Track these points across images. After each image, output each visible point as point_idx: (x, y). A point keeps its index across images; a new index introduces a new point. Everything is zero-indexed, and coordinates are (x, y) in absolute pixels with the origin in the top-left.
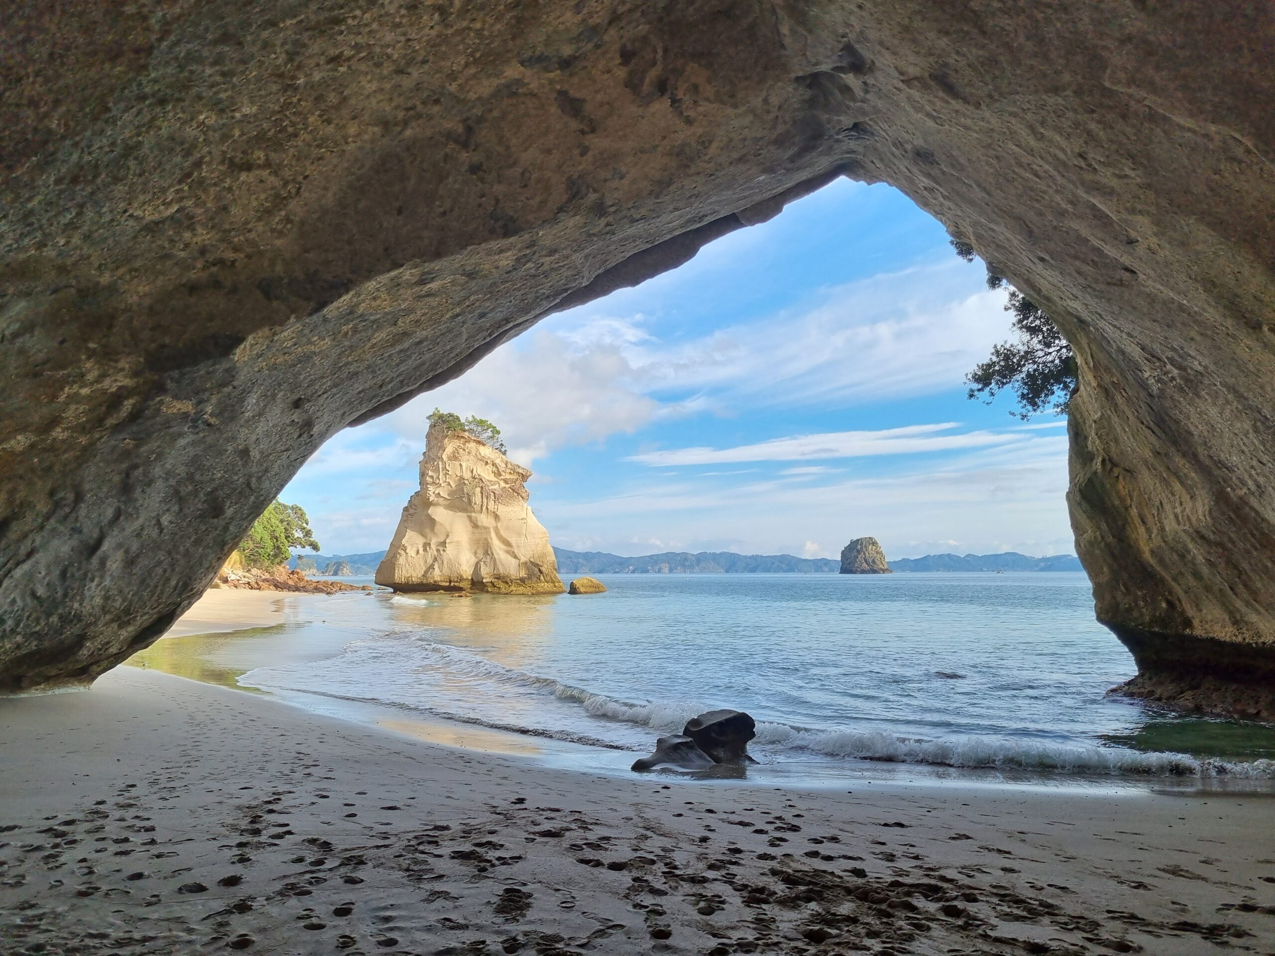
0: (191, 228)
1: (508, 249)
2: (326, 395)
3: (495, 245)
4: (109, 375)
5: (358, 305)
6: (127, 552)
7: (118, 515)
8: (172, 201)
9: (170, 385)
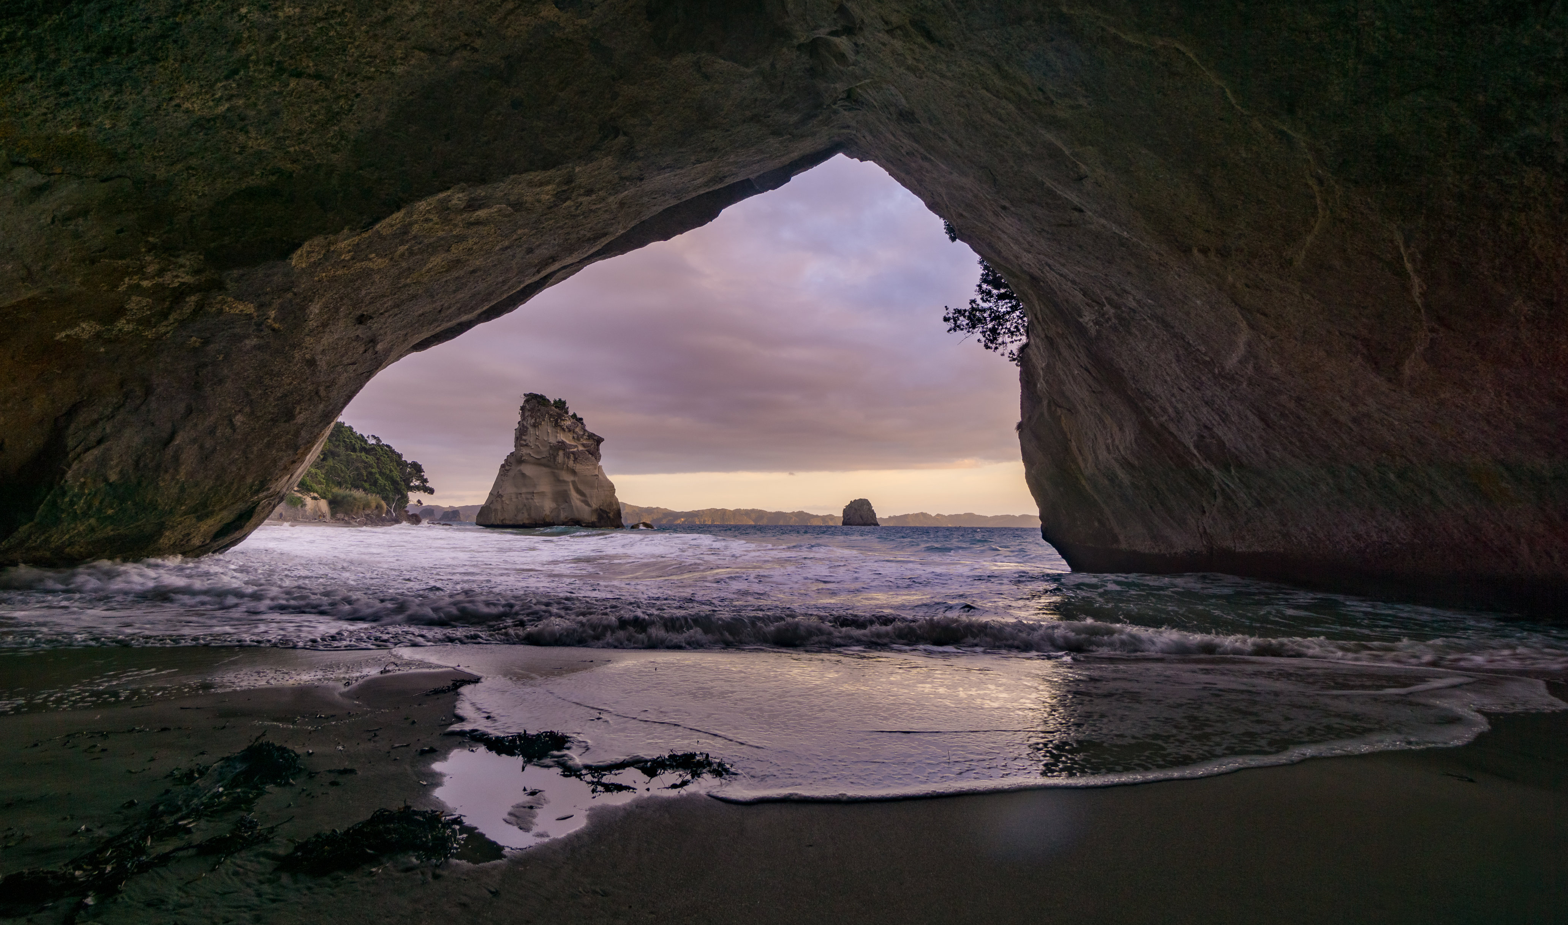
0: (244, 130)
1: (548, 183)
2: (387, 314)
3: (537, 176)
4: (170, 270)
5: (411, 224)
6: (201, 447)
7: (189, 411)
8: (221, 98)
9: (230, 285)
